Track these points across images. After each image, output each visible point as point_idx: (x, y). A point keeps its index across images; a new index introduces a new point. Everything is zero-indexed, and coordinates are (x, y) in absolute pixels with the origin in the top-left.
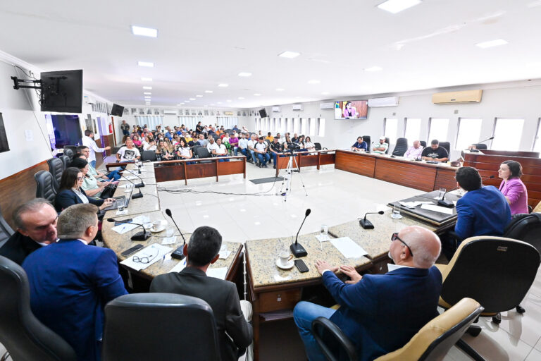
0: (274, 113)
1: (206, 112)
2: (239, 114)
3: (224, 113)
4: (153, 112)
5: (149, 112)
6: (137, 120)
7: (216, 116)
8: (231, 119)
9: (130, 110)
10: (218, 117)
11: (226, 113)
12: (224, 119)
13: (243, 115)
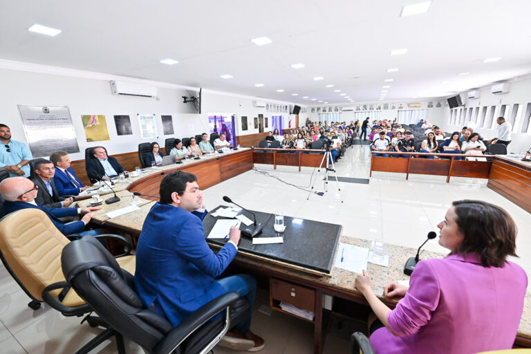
0: (471, 100)
1: (386, 107)
2: (430, 106)
3: (409, 105)
4: (333, 110)
5: (330, 110)
6: (320, 118)
7: (397, 109)
8: (417, 112)
9: (316, 109)
10: (400, 110)
11: (411, 105)
12: (407, 112)
13: (437, 106)
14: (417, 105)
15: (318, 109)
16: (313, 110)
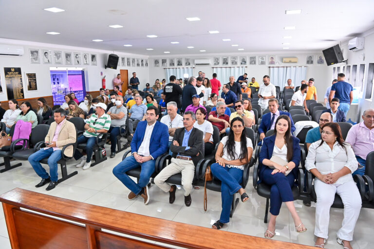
1: (253, 61)
2: (310, 61)
3: (282, 59)
7: (267, 65)
8: (293, 69)
9: (161, 62)
10: (271, 66)
11: (284, 60)
12: (281, 69)
13: (318, 63)
14: (293, 60)
15: (164, 61)
16: (156, 62)
